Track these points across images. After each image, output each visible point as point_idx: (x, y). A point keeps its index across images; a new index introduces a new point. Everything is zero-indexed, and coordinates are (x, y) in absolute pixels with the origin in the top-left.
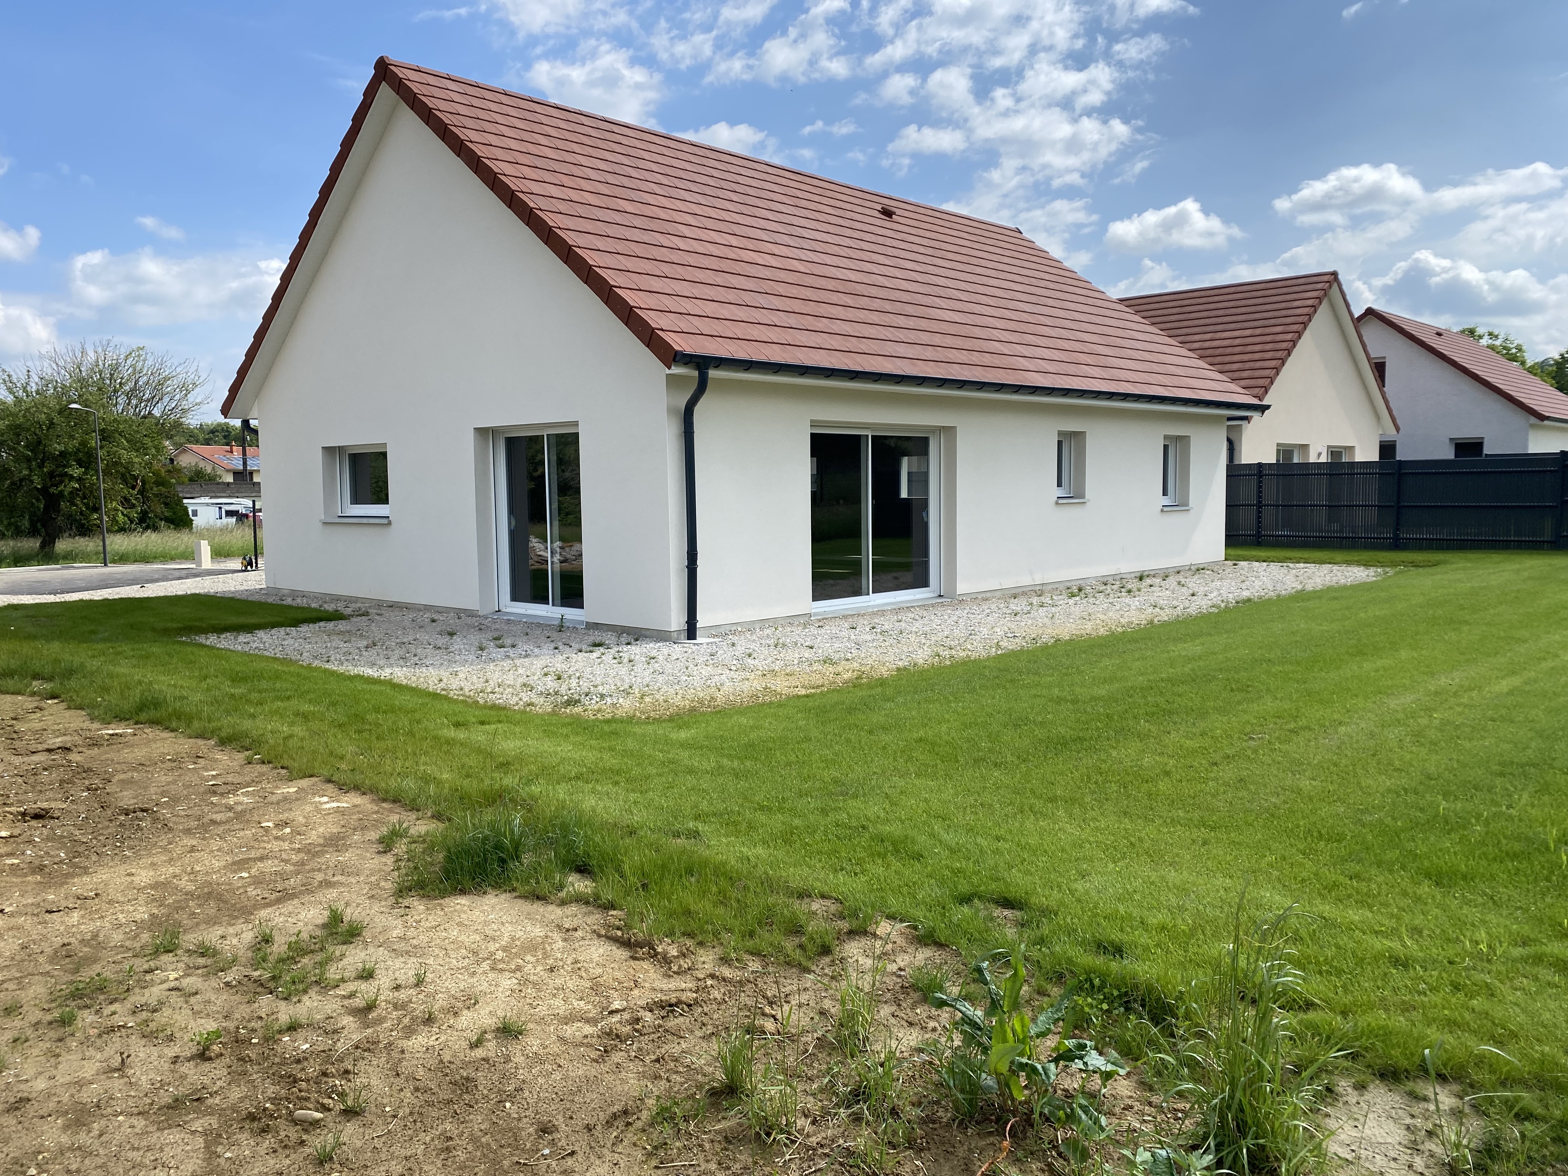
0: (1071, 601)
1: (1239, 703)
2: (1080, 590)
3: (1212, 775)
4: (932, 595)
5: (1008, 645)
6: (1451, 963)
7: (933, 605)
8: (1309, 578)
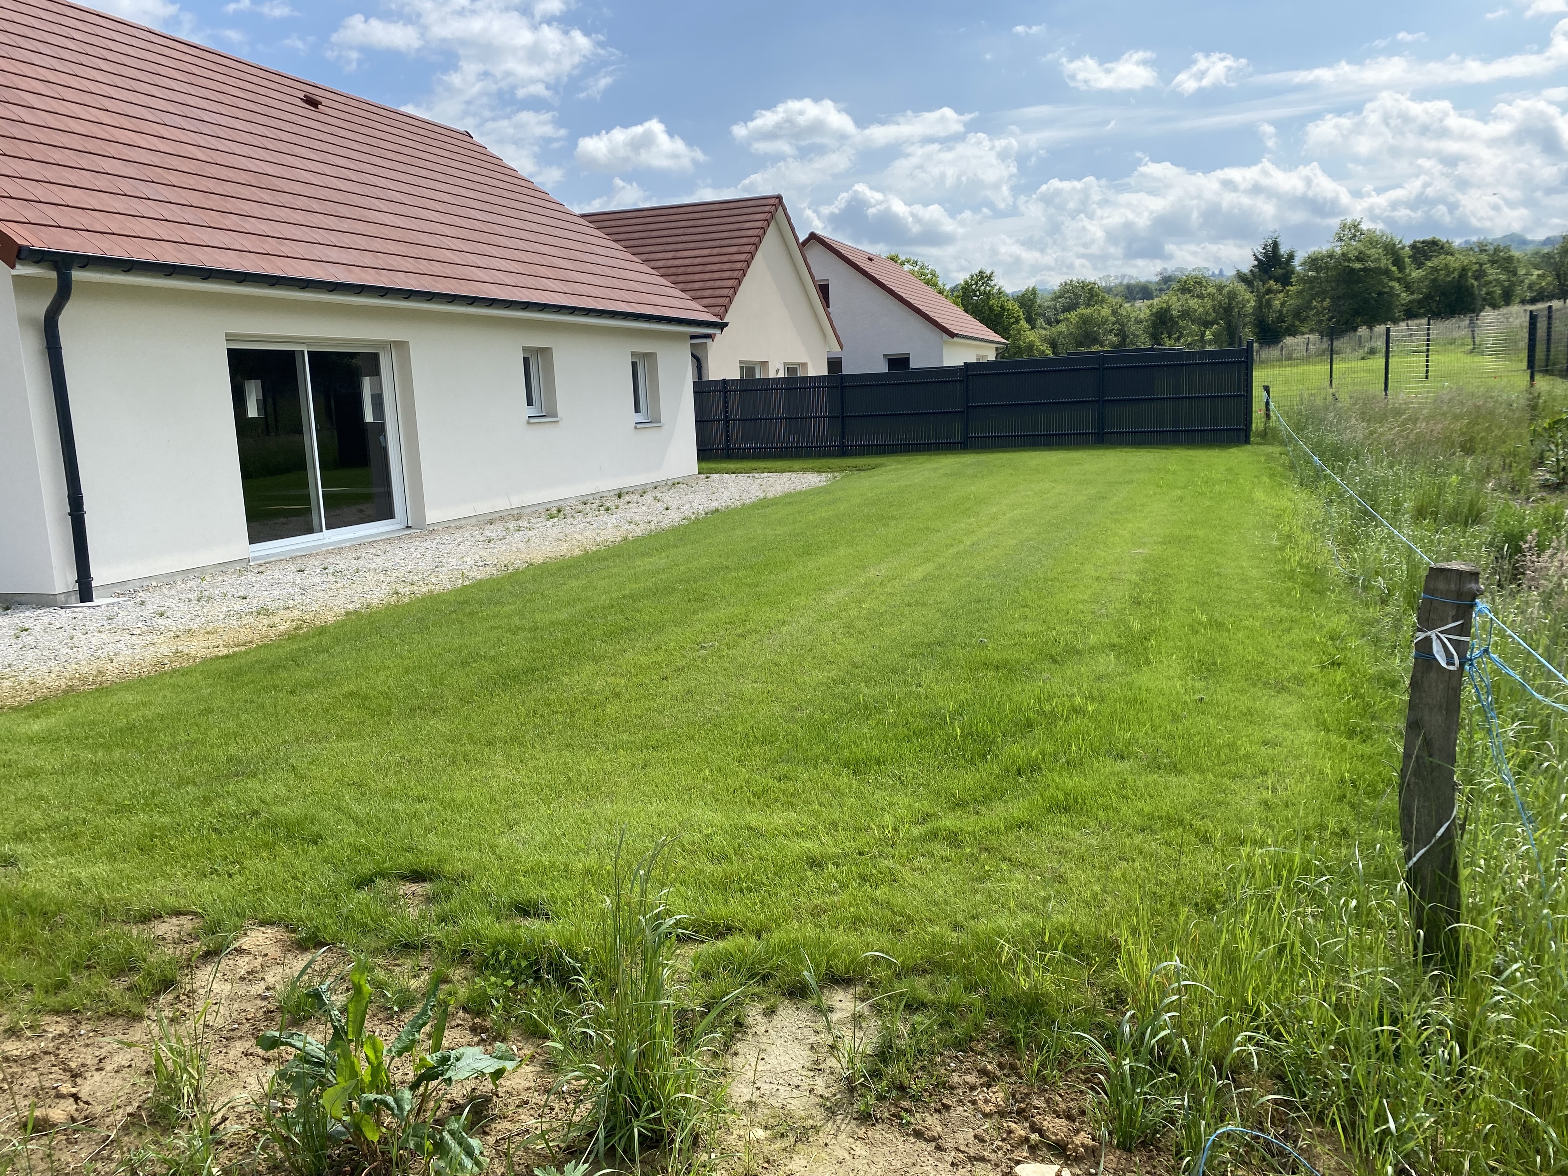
0: (549, 524)
1: (695, 612)
2: (559, 511)
3: (661, 691)
4: (398, 527)
5: (479, 575)
6: (861, 854)
7: (399, 538)
8: (771, 486)
